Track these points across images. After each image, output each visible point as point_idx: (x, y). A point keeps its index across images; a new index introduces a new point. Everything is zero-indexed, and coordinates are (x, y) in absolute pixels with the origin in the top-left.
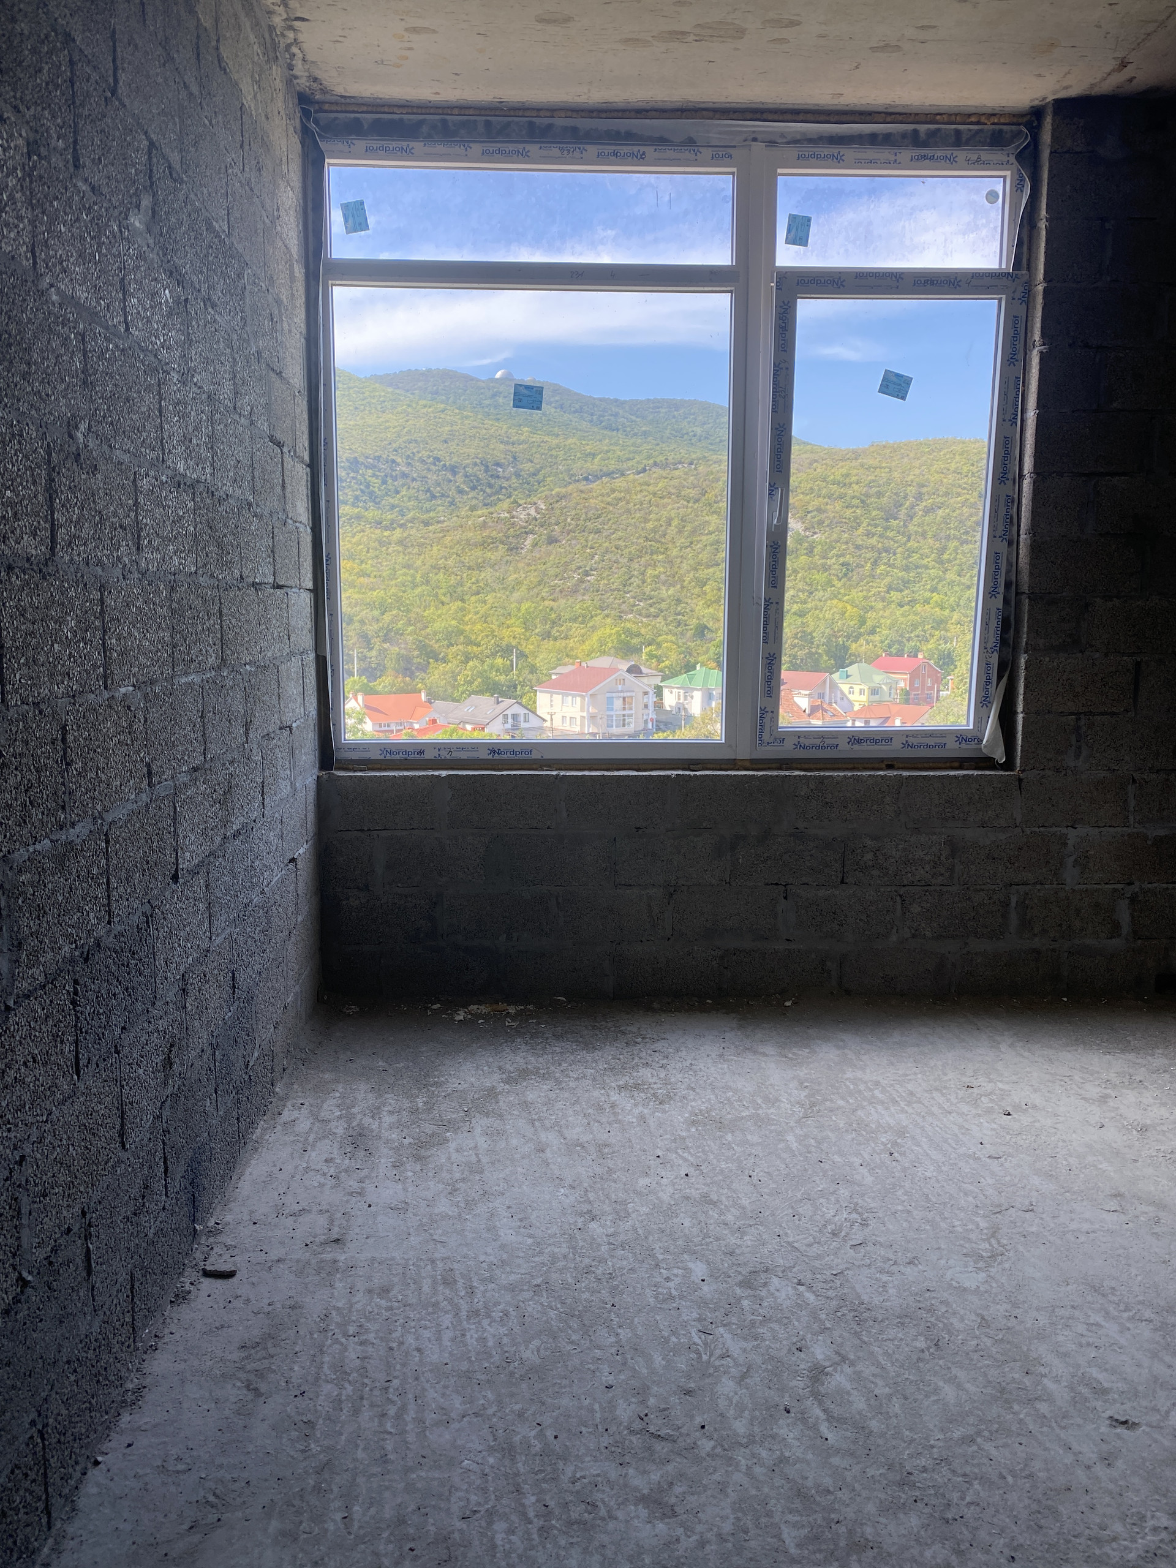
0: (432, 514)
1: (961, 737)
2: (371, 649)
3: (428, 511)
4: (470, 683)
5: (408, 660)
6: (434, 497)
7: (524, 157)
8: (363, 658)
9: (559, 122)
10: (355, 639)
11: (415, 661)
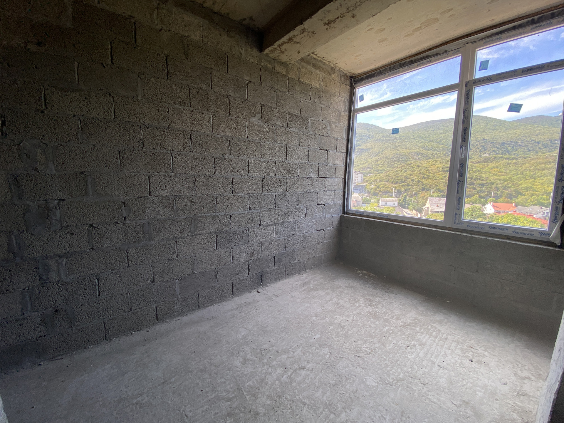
0: (528, 155)
1: (541, 233)
2: (498, 191)
3: (527, 154)
4: (532, 202)
5: (511, 195)
6: (530, 151)
7: (398, 72)
8: (495, 193)
9: (407, 60)
10: (494, 188)
11: (513, 195)
